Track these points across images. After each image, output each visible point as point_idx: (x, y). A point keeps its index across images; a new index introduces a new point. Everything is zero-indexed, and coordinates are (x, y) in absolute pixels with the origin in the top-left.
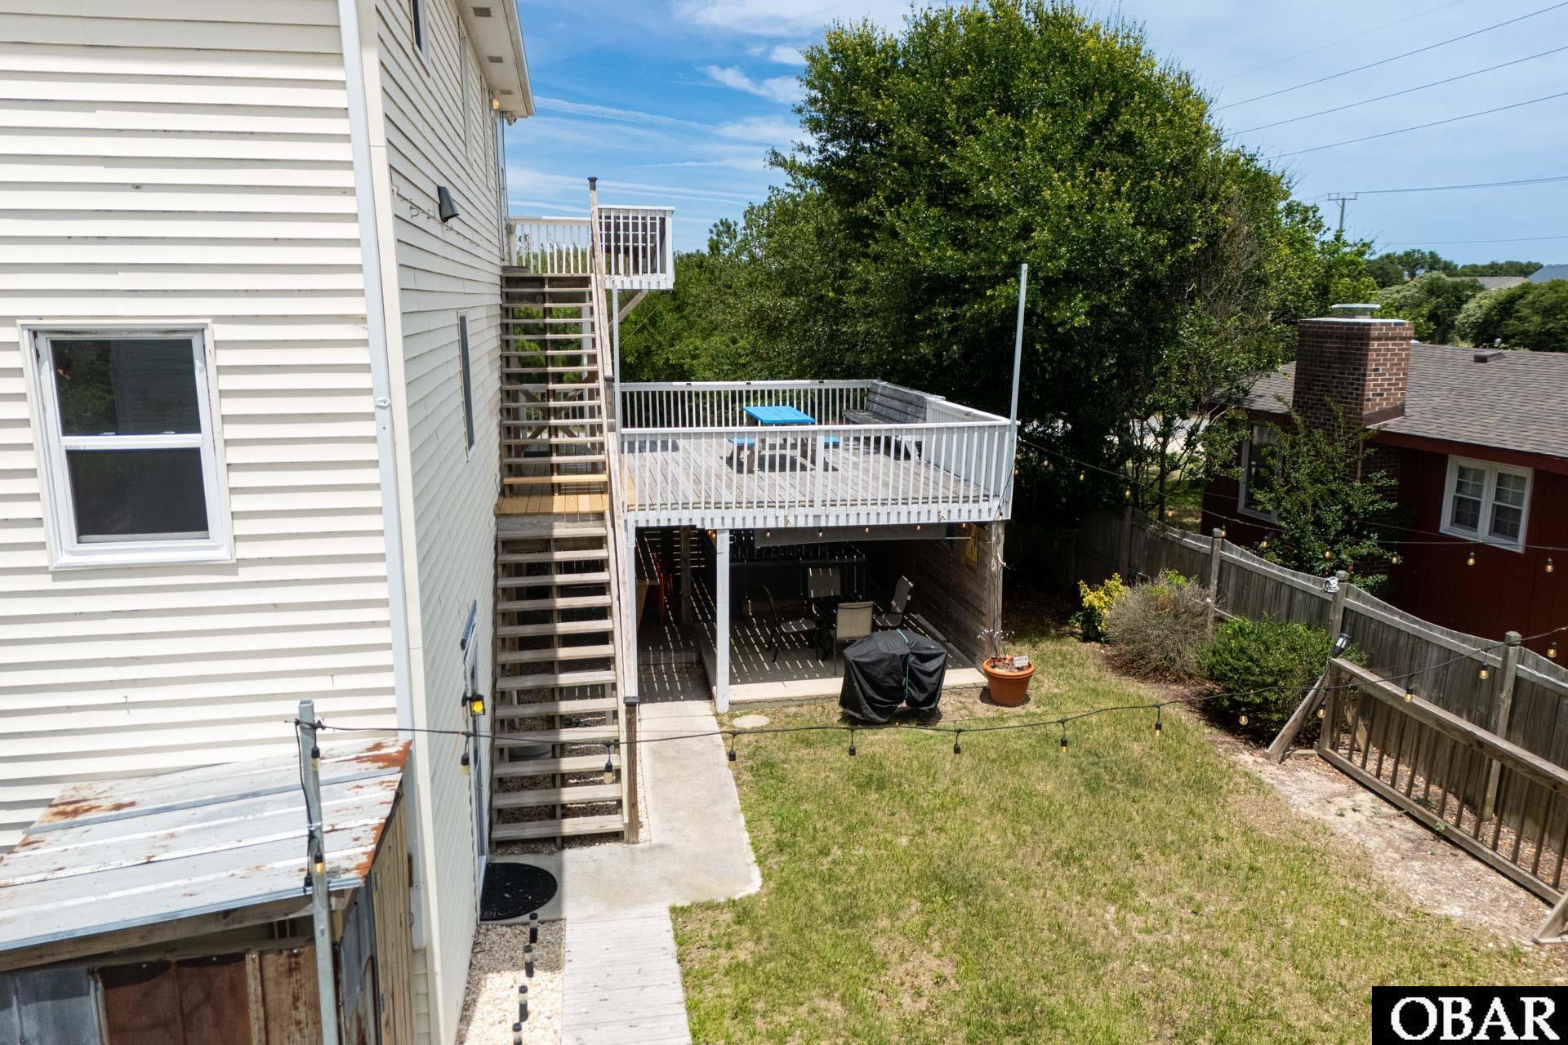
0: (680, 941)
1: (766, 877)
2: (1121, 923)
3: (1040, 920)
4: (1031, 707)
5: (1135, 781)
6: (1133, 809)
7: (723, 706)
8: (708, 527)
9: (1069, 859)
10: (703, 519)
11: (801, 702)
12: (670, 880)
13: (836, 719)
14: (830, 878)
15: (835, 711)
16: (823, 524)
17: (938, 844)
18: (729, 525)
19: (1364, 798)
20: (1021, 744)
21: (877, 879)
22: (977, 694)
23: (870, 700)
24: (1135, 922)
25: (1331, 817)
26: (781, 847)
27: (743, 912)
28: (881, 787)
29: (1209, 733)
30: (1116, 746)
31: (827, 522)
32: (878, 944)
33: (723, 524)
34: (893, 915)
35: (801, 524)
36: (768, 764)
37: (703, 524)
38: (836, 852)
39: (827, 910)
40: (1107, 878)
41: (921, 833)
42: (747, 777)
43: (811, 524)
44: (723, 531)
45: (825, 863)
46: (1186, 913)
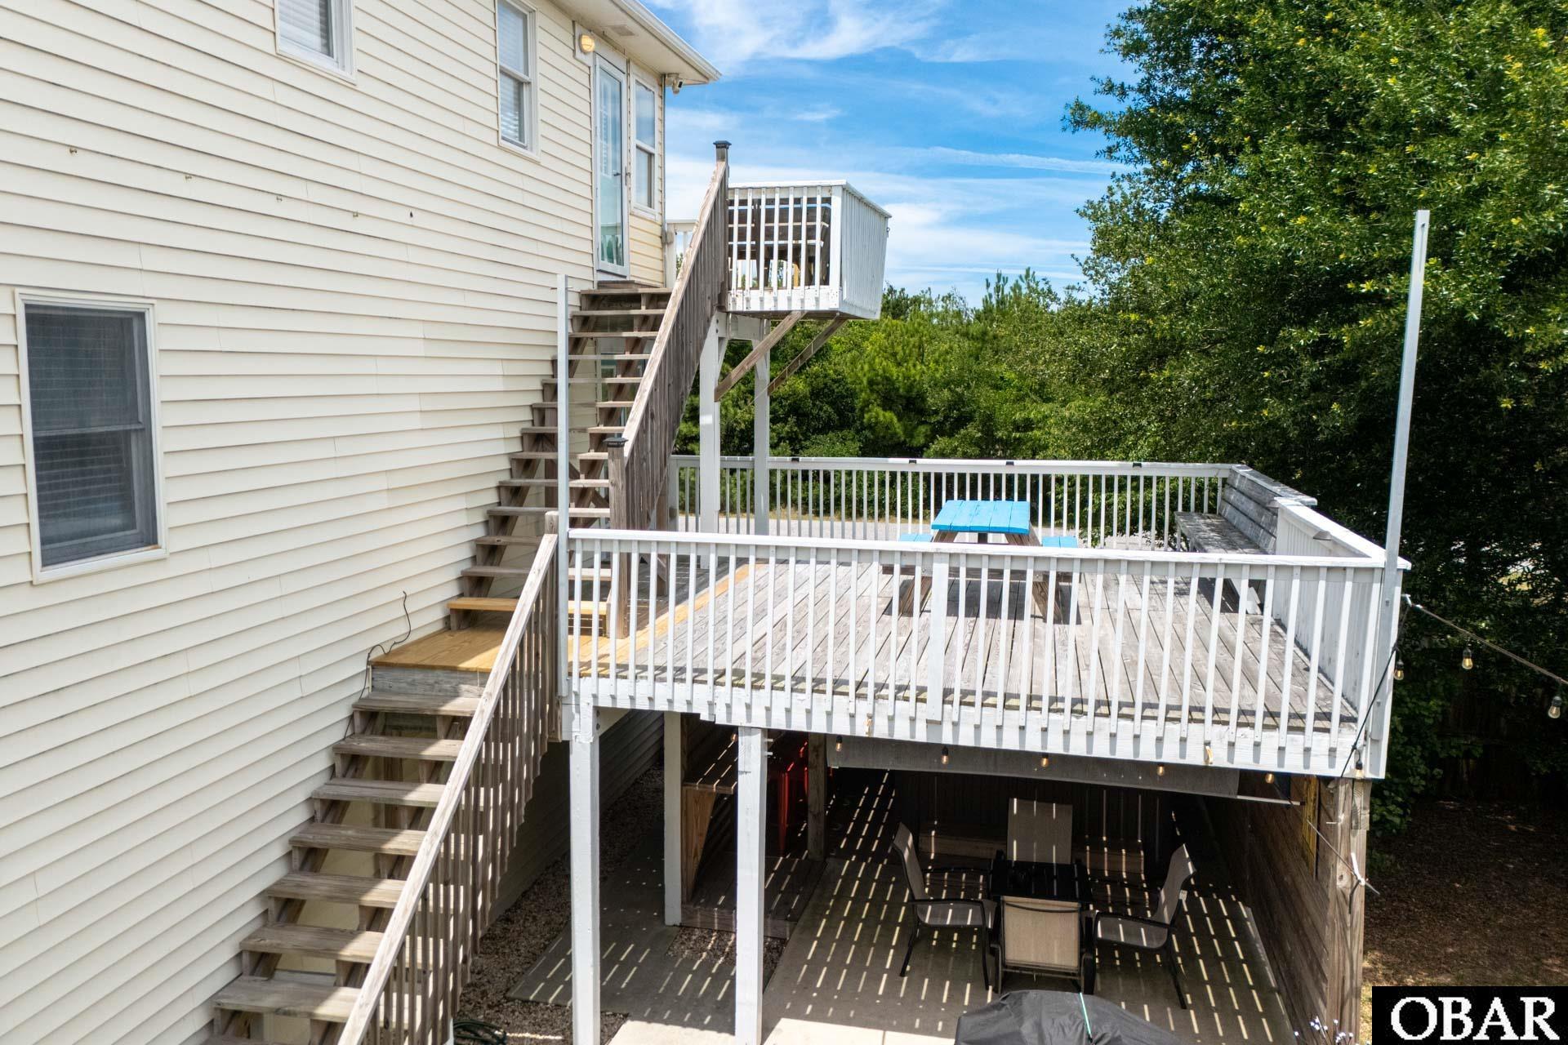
8: (721, 720)
10: (711, 704)
16: (947, 738)
18: (759, 720)
31: (956, 734)
33: (749, 717)
35: (902, 733)
37: (712, 714)
43: (921, 736)
44: (750, 730)
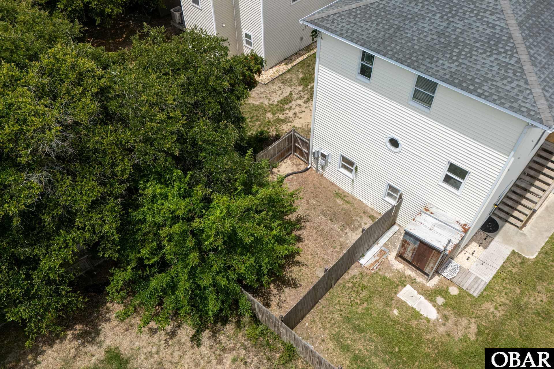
0: (508, 259)
1: (537, 257)
12: (519, 244)
26: (546, 253)
39: (538, 274)
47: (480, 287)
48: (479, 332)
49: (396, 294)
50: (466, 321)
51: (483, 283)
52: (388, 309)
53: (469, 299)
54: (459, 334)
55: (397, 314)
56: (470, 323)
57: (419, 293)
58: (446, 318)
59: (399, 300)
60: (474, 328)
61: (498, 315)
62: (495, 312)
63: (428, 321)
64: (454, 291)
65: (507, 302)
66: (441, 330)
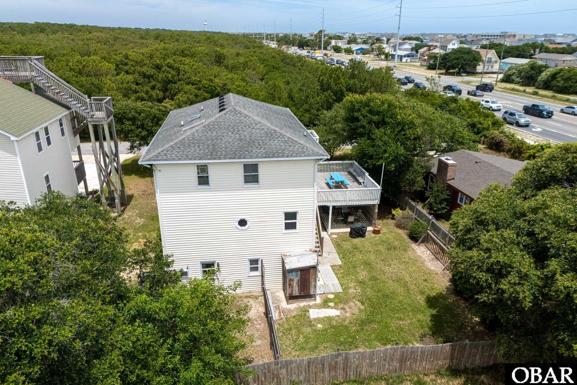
0: (333, 270)
1: (342, 262)
2: (389, 269)
3: (378, 268)
4: (380, 235)
5: (395, 249)
6: (394, 253)
7: (329, 233)
9: (383, 260)
10: (328, 204)
11: (342, 233)
12: (329, 262)
13: (348, 236)
14: (351, 262)
15: (348, 235)
17: (365, 258)
18: (332, 205)
19: (429, 252)
20: (378, 242)
21: (357, 262)
22: (372, 232)
23: (354, 234)
24: (390, 269)
25: (422, 255)
26: (343, 258)
27: (340, 266)
28: (357, 249)
29: (409, 240)
30: (393, 243)
32: (358, 271)
34: (360, 267)
36: (339, 244)
38: (351, 259)
39: (351, 266)
40: (388, 263)
41: (363, 256)
42: (336, 247)
45: (350, 260)
46: (397, 268)
47: (339, 287)
48: (361, 303)
49: (309, 318)
50: (352, 303)
51: (337, 284)
52: (315, 328)
53: (341, 294)
54: (356, 311)
55: (321, 326)
56: (354, 303)
57: (319, 309)
58: (343, 309)
59: (315, 319)
60: (359, 304)
61: (359, 291)
62: (357, 291)
63: (338, 316)
64: (331, 296)
65: (355, 284)
66: (348, 315)
